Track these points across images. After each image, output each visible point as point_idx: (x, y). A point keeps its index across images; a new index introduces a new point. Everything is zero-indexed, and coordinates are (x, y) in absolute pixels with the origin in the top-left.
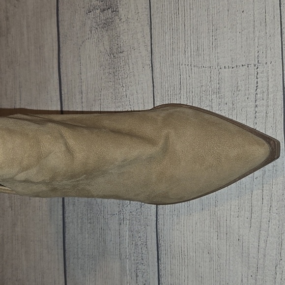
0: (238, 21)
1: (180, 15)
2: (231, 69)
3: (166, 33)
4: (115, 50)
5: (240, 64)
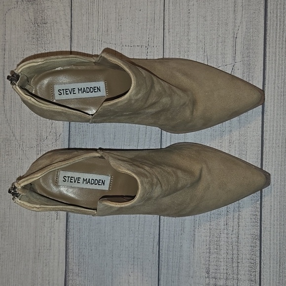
0: (137, 16)
1: (95, 4)
2: (130, 47)
3: (83, 15)
4: (39, 21)
5: (137, 45)
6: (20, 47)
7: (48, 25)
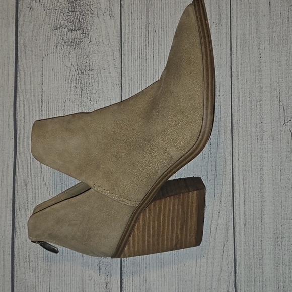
1: (149, 48)
3: (136, 60)
4: (83, 68)
6: (60, 98)
7: (94, 72)
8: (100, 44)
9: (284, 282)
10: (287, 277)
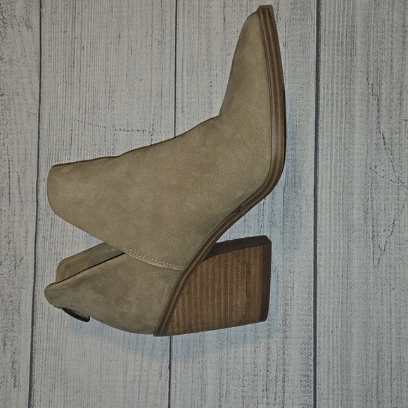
0: (136, 88)
1: (75, 69)
2: (126, 132)
3: (58, 85)
5: (136, 129)
7: (6, 97)
8: (14, 62)
9: (228, 364)
10: (232, 357)
